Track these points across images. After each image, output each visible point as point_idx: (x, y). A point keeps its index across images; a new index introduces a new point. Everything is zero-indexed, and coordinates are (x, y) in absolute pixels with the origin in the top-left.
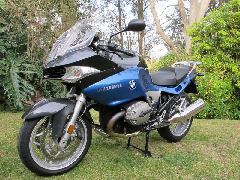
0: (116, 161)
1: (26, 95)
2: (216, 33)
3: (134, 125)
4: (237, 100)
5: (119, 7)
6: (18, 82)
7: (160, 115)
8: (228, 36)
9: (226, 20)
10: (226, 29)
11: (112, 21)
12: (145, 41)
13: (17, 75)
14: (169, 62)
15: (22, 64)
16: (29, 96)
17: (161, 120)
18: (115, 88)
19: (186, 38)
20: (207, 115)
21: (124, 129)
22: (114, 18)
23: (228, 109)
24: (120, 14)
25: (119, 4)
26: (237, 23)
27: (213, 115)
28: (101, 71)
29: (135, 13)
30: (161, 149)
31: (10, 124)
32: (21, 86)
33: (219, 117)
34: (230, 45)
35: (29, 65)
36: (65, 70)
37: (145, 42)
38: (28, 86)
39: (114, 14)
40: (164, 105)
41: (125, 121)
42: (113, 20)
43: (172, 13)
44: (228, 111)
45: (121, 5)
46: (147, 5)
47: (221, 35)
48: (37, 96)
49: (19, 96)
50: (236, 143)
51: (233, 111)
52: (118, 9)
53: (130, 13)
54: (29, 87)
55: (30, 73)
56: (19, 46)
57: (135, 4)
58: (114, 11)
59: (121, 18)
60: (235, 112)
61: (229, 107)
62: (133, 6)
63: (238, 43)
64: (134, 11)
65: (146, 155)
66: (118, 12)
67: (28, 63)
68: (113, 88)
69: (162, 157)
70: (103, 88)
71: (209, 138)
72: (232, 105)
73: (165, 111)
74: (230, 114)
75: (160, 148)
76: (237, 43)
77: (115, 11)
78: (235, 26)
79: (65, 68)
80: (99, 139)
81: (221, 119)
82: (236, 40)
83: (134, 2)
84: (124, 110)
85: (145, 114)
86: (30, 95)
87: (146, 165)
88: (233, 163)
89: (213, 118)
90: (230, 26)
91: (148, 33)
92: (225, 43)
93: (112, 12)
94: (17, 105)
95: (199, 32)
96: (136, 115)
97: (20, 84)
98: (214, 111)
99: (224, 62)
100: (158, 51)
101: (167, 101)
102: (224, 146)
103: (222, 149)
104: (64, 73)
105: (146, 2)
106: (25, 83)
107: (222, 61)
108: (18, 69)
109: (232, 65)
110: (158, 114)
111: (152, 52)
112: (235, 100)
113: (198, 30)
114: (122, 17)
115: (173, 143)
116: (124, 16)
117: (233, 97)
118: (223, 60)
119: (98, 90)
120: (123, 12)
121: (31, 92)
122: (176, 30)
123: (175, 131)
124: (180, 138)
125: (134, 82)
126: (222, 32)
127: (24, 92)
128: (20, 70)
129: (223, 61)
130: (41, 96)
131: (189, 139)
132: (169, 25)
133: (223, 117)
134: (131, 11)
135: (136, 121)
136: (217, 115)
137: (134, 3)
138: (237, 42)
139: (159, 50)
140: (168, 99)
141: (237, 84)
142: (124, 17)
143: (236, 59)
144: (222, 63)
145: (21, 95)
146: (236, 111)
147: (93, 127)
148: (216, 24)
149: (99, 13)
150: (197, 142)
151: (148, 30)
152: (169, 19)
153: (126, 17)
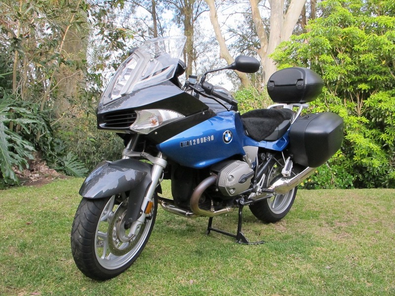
0: (199, 253)
1: (20, 159)
2: (317, 58)
3: (231, 196)
4: (347, 160)
5: (154, 13)
6: (6, 138)
7: (258, 182)
8: (332, 63)
9: (331, 40)
10: (330, 53)
11: (143, 36)
12: (197, 68)
13: (4, 126)
14: (245, 103)
15: (11, 108)
16: (26, 161)
17: (259, 189)
18: (205, 141)
19: (265, 66)
20: (305, 184)
21: (211, 204)
22: (146, 31)
23: (335, 173)
24: (155, 23)
25: (154, 8)
26: (346, 44)
27: (313, 184)
28: (186, 116)
29: (179, 22)
30: (258, 233)
31: (5, 208)
32: (11, 145)
33: (323, 186)
34: (335, 77)
35: (22, 110)
36: (135, 115)
37: (196, 71)
38: (24, 145)
39: (144, 24)
40: (262, 167)
41: (217, 190)
42: (144, 34)
43: (240, 25)
44: (334, 176)
45: (157, 11)
46: (200, 11)
47: (324, 62)
48: (34, 162)
49: (9, 160)
50: (358, 220)
51: (342, 176)
52: (152, 16)
53: (171, 22)
54: (26, 146)
55: (26, 123)
56: (3, 76)
57: (180, 8)
58: (145, 19)
59: (157, 31)
60: (344, 177)
61: (336, 170)
62: (177, 11)
63: (348, 74)
64: (177, 20)
65: (239, 242)
66: (152, 22)
67: (20, 106)
68: (202, 142)
69: (262, 243)
70: (188, 142)
71: (319, 214)
72: (340, 169)
73: (264, 175)
74: (338, 181)
75: (256, 232)
76: (346, 75)
77: (147, 19)
78: (343, 48)
79: (136, 111)
80: (160, 223)
81: (326, 188)
82: (345, 70)
83: (178, 5)
84: (214, 174)
85: (246, 179)
86: (27, 158)
87: (244, 257)
88: (361, 246)
89: (314, 188)
90: (336, 48)
91: (200, 56)
92: (329, 74)
93: (141, 21)
94: (7, 175)
95: (290, 57)
96: (234, 180)
97: (10, 141)
98: (315, 177)
99: (328, 102)
101: (266, 161)
102: (343, 225)
103: (342, 229)
104: (134, 120)
105: (199, 6)
106: (19, 140)
107: (323, 102)
108: (4, 116)
109: (340, 107)
110: (255, 181)
112: (344, 161)
113: (289, 54)
114: (158, 29)
115: (271, 224)
116: (162, 27)
117: (341, 155)
118: (326, 99)
119: (182, 145)
120: (160, 21)
121: (29, 154)
122: (245, 51)
123: (273, 207)
124: (281, 217)
125: (229, 133)
126: (324, 57)
127: (17, 153)
128: (8, 117)
129: (325, 102)
130: (41, 161)
131: (292, 218)
132: (233, 44)
133: (328, 185)
134: (173, 20)
135: (234, 189)
136: (319, 183)
137: (177, 7)
138: (346, 73)
140: (267, 159)
141: (347, 135)
142: (161, 29)
143: (344, 98)
144: (324, 104)
145: (11, 158)
146: (346, 177)
147: (161, 203)
148: (316, 45)
149: (121, 23)
150: (304, 222)
151: (202, 51)
152: (234, 34)
153: (164, 30)
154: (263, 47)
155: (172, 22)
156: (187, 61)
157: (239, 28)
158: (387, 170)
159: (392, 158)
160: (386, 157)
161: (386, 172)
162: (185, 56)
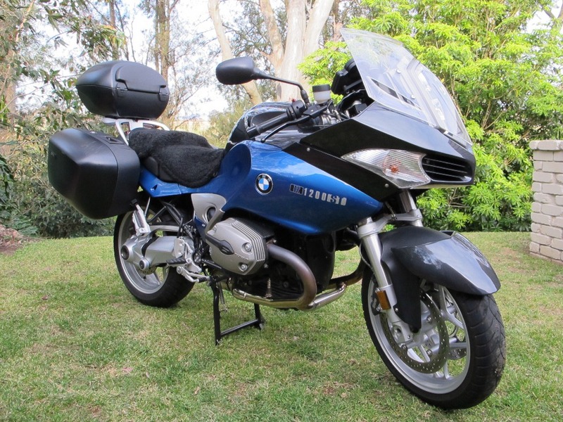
24: (112, 11)
29: (149, 10)
39: (94, 11)
43: (237, 17)
64: (146, 6)
66: (108, 7)
91: (180, 60)
100: (202, 102)
111: (192, 104)
114: (116, 19)
116: (122, 16)
120: (119, 6)
134: (140, 6)
139: (203, 100)
142: (121, 20)
151: (182, 53)
152: (227, 30)
153: (126, 20)
154: (277, 51)
155: (138, 9)
156: (160, 67)
157: (236, 21)
158: (445, 212)
159: (451, 197)
160: (444, 196)
161: (445, 214)
162: (157, 60)
